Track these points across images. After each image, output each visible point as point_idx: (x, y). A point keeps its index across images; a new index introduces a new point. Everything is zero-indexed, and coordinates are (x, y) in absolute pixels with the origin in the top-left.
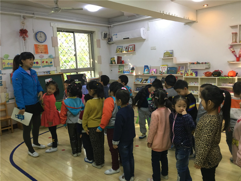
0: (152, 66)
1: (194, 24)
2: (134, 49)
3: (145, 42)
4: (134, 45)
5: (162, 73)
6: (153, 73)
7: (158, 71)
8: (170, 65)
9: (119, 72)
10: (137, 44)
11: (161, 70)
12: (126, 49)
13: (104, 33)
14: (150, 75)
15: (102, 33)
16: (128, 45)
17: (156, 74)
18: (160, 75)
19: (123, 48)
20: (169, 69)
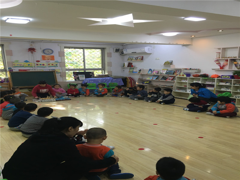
0: (155, 69)
1: (190, 46)
2: (142, 59)
3: (151, 55)
4: (143, 57)
5: (161, 74)
6: (155, 73)
7: (160, 73)
8: (169, 69)
9: (129, 72)
10: (145, 56)
11: (161, 72)
12: (136, 58)
13: (116, 49)
14: (153, 74)
15: (114, 49)
16: (138, 56)
17: (158, 74)
18: (160, 75)
19: (134, 58)
20: (168, 71)
